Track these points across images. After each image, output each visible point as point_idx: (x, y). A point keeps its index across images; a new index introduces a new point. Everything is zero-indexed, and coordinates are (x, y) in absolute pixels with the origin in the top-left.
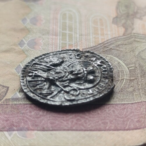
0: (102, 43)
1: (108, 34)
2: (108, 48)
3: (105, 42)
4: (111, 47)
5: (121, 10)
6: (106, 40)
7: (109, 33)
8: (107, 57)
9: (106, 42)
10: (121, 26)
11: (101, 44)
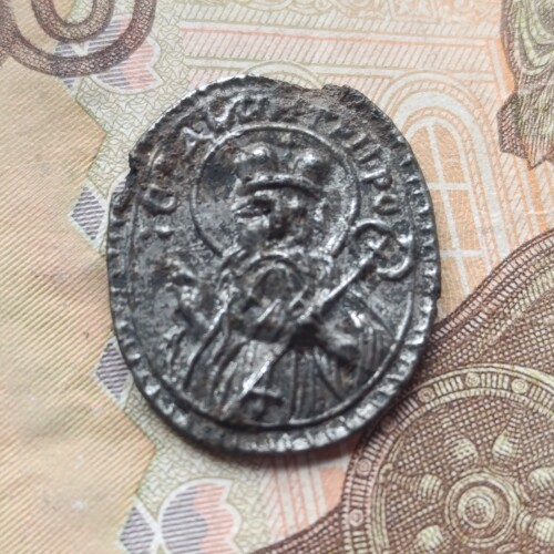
0: (477, 292)
1: (491, 229)
2: (509, 322)
3: (487, 281)
4: (519, 314)
5: (528, 44)
6: (489, 269)
7: (496, 217)
8: (512, 378)
9: (493, 284)
10: (544, 159)
11: (471, 298)
